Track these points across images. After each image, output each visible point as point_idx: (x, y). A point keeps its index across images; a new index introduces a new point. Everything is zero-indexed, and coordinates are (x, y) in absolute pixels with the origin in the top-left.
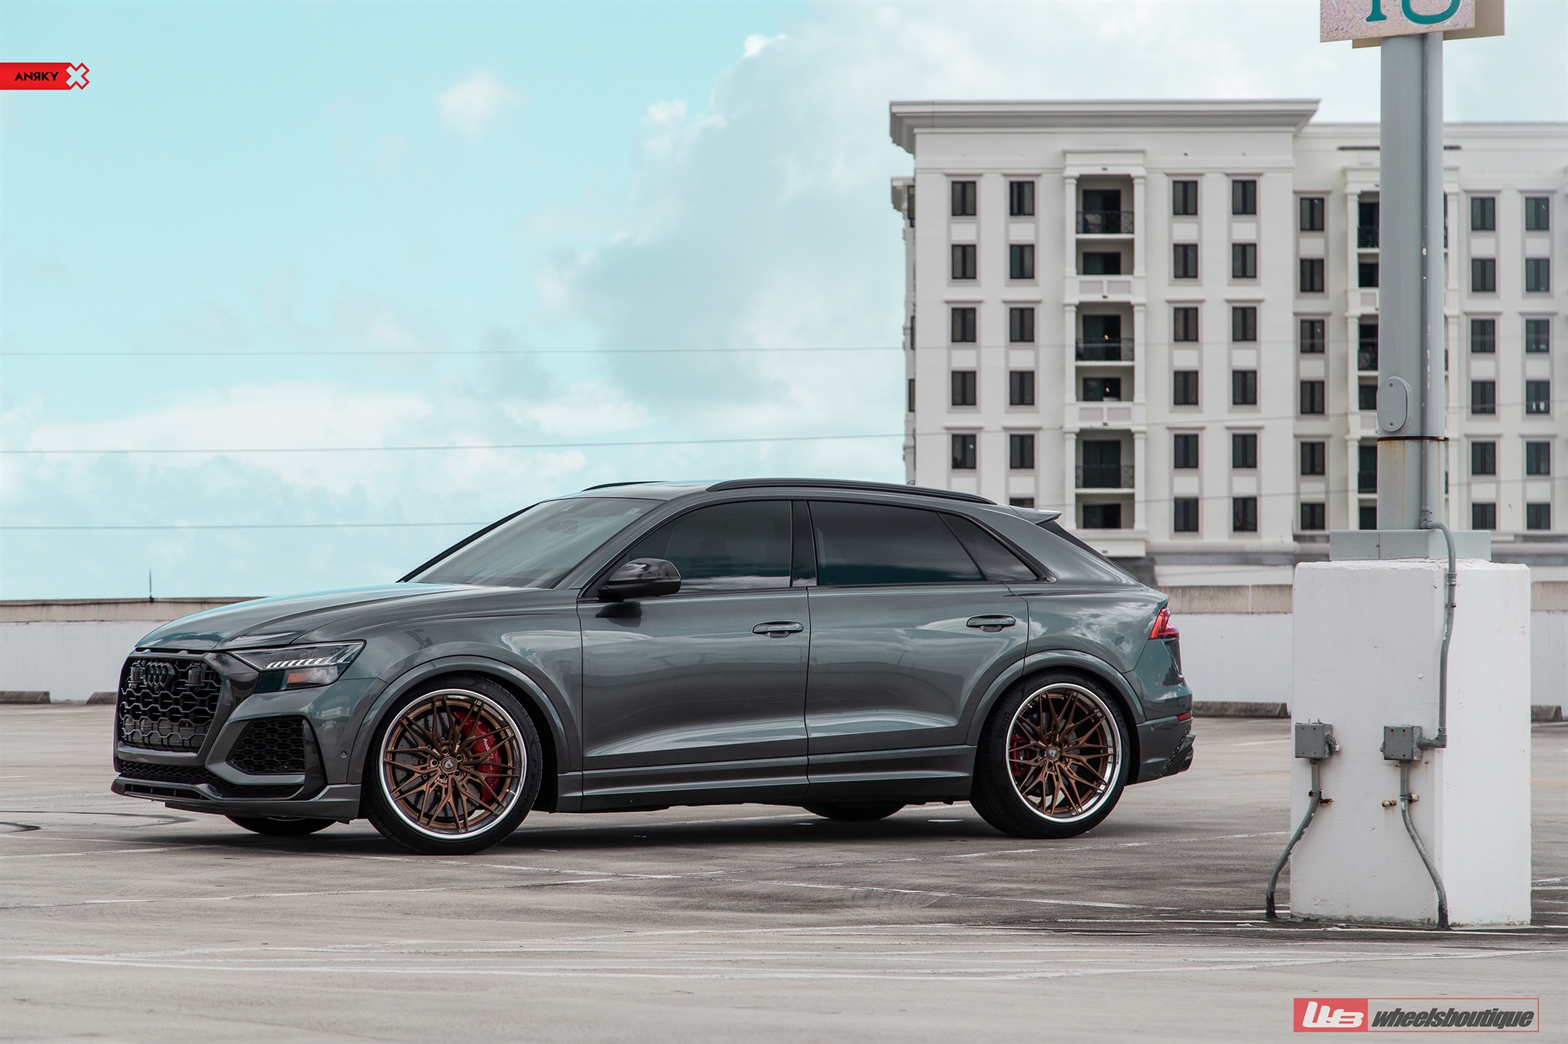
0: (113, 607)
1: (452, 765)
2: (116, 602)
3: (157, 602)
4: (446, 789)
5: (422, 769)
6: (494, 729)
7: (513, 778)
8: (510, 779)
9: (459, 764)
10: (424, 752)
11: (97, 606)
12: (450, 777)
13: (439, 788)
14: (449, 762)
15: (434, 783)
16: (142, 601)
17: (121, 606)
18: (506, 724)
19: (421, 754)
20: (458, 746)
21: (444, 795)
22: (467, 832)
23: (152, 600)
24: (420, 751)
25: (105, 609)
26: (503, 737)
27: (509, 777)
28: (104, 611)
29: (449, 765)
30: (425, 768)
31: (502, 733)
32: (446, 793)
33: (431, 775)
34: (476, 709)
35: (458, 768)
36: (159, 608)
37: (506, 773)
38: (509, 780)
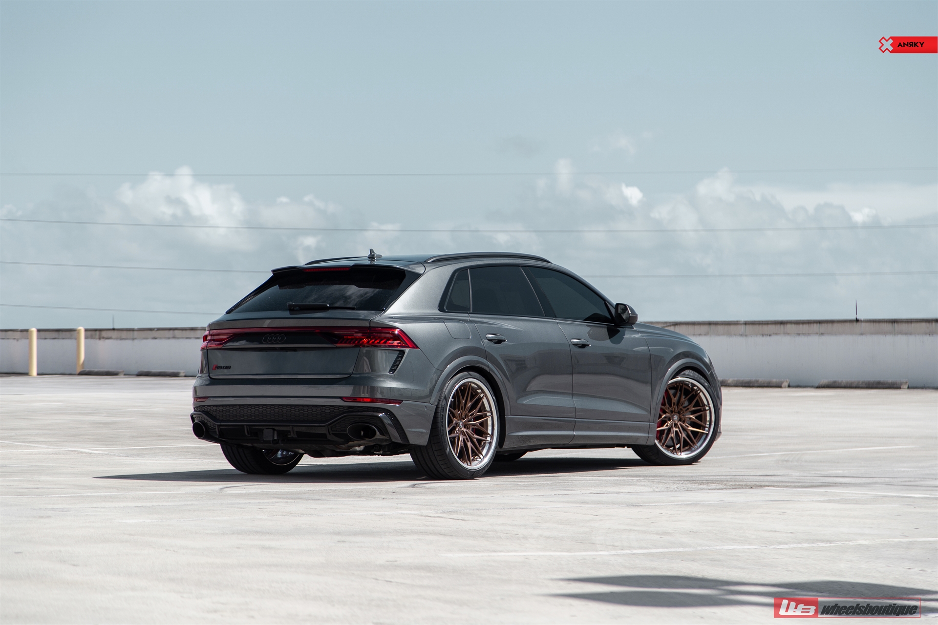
0: (830, 325)
2: (832, 322)
3: (861, 321)
11: (818, 325)
16: (851, 321)
17: (835, 325)
23: (857, 320)
25: (824, 326)
28: (824, 327)
36: (863, 325)
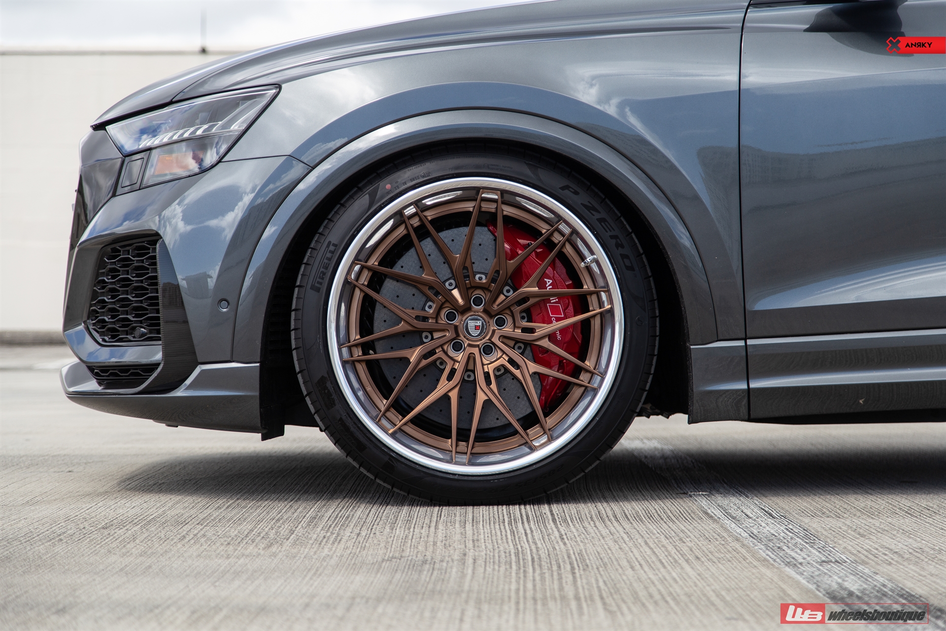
1: (479, 323)
4: (511, 361)
5: (450, 378)
6: (469, 214)
7: (569, 240)
8: (568, 246)
9: (485, 311)
10: (425, 356)
12: (495, 340)
13: (502, 373)
14: (472, 324)
15: (487, 375)
18: (473, 193)
19: (424, 362)
20: (456, 293)
21: (517, 373)
22: (603, 375)
24: (419, 362)
26: (492, 207)
27: (564, 245)
29: (477, 328)
30: (453, 372)
31: (486, 206)
32: (517, 367)
33: (471, 367)
34: (415, 222)
35: (491, 316)
37: (555, 245)
38: (569, 249)
